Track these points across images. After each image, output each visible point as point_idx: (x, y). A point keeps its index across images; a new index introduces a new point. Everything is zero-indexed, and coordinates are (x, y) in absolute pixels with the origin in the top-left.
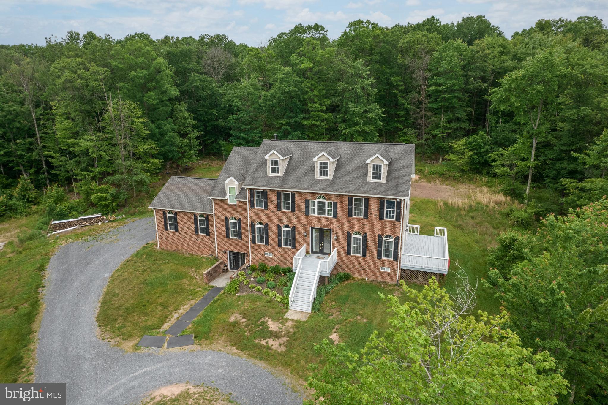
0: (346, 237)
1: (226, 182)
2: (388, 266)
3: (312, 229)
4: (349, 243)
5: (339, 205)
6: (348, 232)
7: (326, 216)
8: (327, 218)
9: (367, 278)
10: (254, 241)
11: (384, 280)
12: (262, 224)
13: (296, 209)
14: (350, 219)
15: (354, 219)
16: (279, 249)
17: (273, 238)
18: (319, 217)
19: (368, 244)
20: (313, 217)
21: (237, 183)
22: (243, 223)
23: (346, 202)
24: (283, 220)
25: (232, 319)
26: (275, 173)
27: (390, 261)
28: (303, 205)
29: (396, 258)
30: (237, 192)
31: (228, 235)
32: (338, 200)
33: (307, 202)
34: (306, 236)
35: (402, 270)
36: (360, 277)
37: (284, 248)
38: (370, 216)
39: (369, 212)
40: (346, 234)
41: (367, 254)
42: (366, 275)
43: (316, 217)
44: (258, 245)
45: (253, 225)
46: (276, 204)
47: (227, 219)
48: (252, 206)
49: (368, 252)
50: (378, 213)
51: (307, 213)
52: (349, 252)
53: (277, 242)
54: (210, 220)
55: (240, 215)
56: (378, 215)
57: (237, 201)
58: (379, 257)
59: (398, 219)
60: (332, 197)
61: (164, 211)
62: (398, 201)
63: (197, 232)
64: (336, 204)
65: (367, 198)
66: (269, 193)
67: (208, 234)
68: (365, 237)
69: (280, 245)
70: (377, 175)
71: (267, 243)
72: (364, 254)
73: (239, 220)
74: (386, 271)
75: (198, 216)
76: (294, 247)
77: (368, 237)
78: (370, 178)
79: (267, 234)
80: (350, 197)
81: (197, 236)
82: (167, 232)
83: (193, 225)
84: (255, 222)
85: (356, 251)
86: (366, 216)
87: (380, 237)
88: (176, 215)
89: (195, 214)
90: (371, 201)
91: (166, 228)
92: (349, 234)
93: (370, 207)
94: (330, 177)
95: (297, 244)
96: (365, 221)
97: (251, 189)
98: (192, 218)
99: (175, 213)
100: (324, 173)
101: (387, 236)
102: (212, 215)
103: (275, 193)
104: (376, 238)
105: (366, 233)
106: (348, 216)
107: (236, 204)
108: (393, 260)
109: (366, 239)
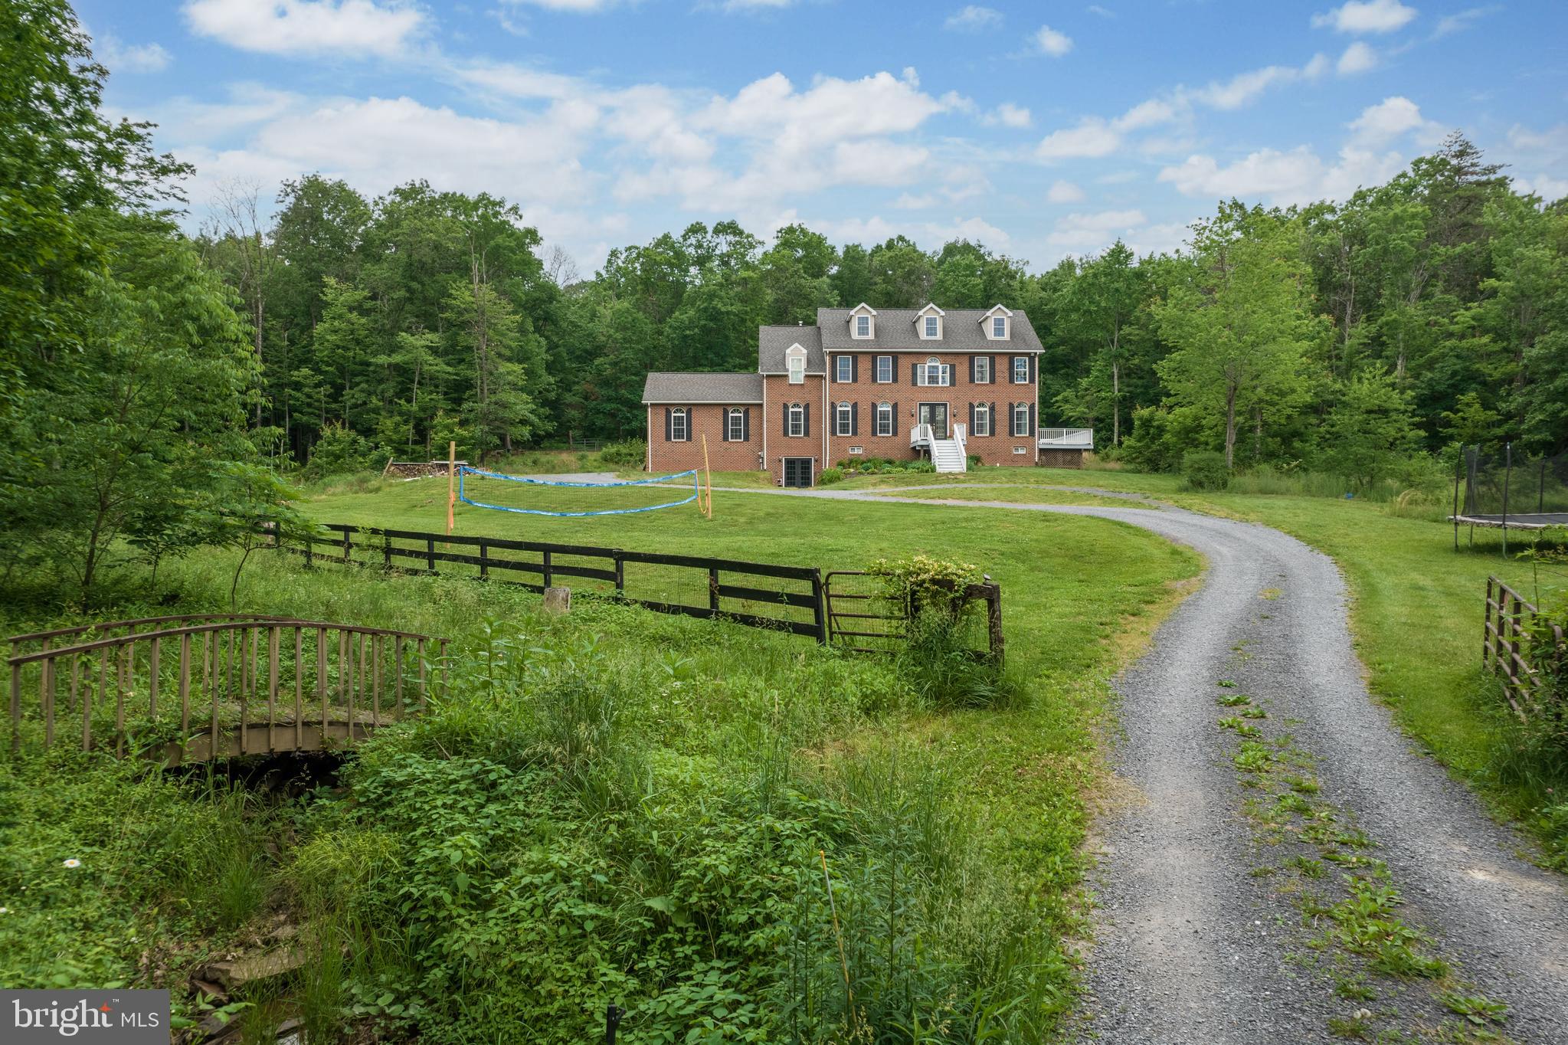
0: (968, 411)
1: (788, 351)
2: (1023, 447)
3: (921, 404)
4: (972, 419)
6: (970, 403)
7: (940, 384)
9: (998, 465)
10: (833, 432)
11: (1019, 465)
14: (972, 385)
16: (874, 439)
17: (865, 425)
19: (997, 417)
20: (923, 387)
21: (805, 351)
22: (812, 410)
23: (966, 362)
27: (1026, 438)
28: (910, 372)
29: (1032, 433)
30: (804, 364)
31: (786, 434)
32: (956, 361)
33: (914, 366)
34: (912, 416)
35: (1041, 450)
36: (989, 465)
37: (880, 437)
38: (998, 380)
39: (997, 374)
40: (967, 406)
41: (997, 431)
42: (996, 460)
45: (833, 406)
46: (870, 373)
47: (786, 407)
48: (834, 380)
49: (998, 429)
51: (914, 383)
53: (869, 429)
54: (752, 413)
55: (810, 398)
56: (1008, 378)
57: (807, 376)
58: (1011, 434)
59: (1032, 380)
60: (949, 358)
61: (667, 407)
62: (1032, 358)
63: (725, 438)
64: (953, 367)
65: (992, 356)
66: (860, 358)
67: (747, 438)
68: (992, 409)
69: (874, 433)
70: (999, 331)
71: (855, 433)
72: (992, 433)
73: (807, 407)
74: (1021, 452)
75: (730, 409)
76: (895, 433)
77: (997, 408)
78: (991, 335)
79: (855, 419)
80: (972, 356)
81: (725, 444)
82: (668, 444)
83: (721, 427)
84: (838, 404)
85: (981, 430)
86: (993, 381)
87: (1011, 406)
88: (689, 413)
89: (725, 407)
90: (998, 360)
91: (668, 438)
92: (972, 406)
93: (997, 367)
94: (939, 336)
95: (900, 429)
96: (992, 388)
97: (834, 355)
98: (720, 412)
99: (690, 408)
100: (931, 331)
101: (1019, 405)
102: (761, 405)
103: (870, 358)
104: (1007, 408)
105: (993, 403)
106: (970, 383)
107: (802, 382)
108: (1030, 436)
109: (995, 410)
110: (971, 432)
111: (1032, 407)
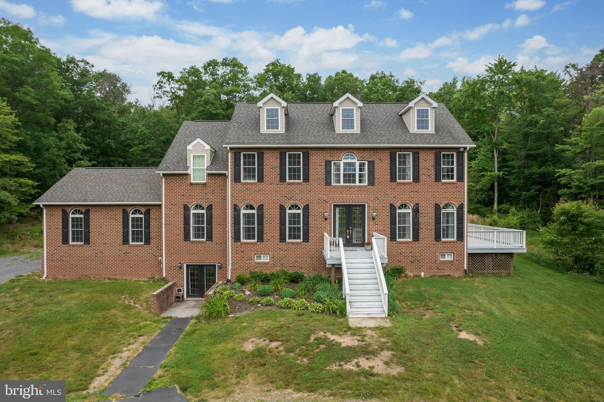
0: (388, 213)
1: (189, 147)
2: (450, 253)
3: (335, 206)
4: (393, 222)
5: (376, 166)
6: (391, 205)
7: (357, 183)
8: (359, 187)
9: (423, 274)
10: (236, 238)
11: (446, 274)
12: (252, 208)
13: (311, 177)
14: (393, 184)
15: (400, 184)
16: (282, 245)
17: (271, 230)
18: (346, 187)
19: (421, 220)
20: (338, 187)
21: (208, 147)
22: (215, 212)
23: (387, 161)
24: (289, 196)
25: (249, 347)
26: (273, 128)
27: (453, 242)
28: (323, 170)
29: (461, 237)
30: (207, 162)
31: (187, 237)
32: (375, 157)
33: (328, 164)
34: (326, 219)
35: (470, 255)
36: (411, 274)
37: (289, 243)
38: (422, 177)
39: (421, 172)
40: (388, 208)
41: (421, 236)
42: (420, 269)
43: (342, 187)
44: (244, 243)
45: (236, 209)
46: (278, 171)
47: (186, 209)
48: (237, 179)
49: (422, 233)
50: (432, 172)
51: (328, 183)
53: (277, 235)
54: (153, 215)
55: (212, 199)
56: (433, 176)
57: (209, 175)
58: (438, 238)
59: (461, 178)
60: (367, 154)
61: (64, 209)
62: (460, 152)
63: (125, 241)
64: (371, 164)
65: (416, 152)
66: (267, 155)
67: (148, 241)
68: (416, 211)
69: (282, 239)
70: (422, 123)
71: (261, 239)
72: (416, 237)
73: (210, 208)
74: (448, 258)
75: (130, 210)
76: (306, 239)
77: (421, 209)
78: (413, 128)
79: (261, 223)
80: (393, 151)
81: (125, 248)
82: (65, 248)
83: (120, 229)
84: (242, 206)
85: (403, 234)
86: (416, 178)
87: (437, 208)
88: (87, 214)
89: (124, 209)
90: (423, 156)
91: (65, 240)
92: (393, 208)
93: (422, 164)
94: (357, 129)
95: (311, 234)
96: (415, 187)
97: (236, 152)
98: (119, 214)
99: (87, 210)
100: (348, 123)
101: (446, 206)
102: (160, 206)
103: (277, 154)
104: (432, 210)
105: (417, 204)
106: (391, 181)
107: (205, 182)
108: (458, 240)
109: (418, 212)
110: (393, 238)
111: (460, 209)
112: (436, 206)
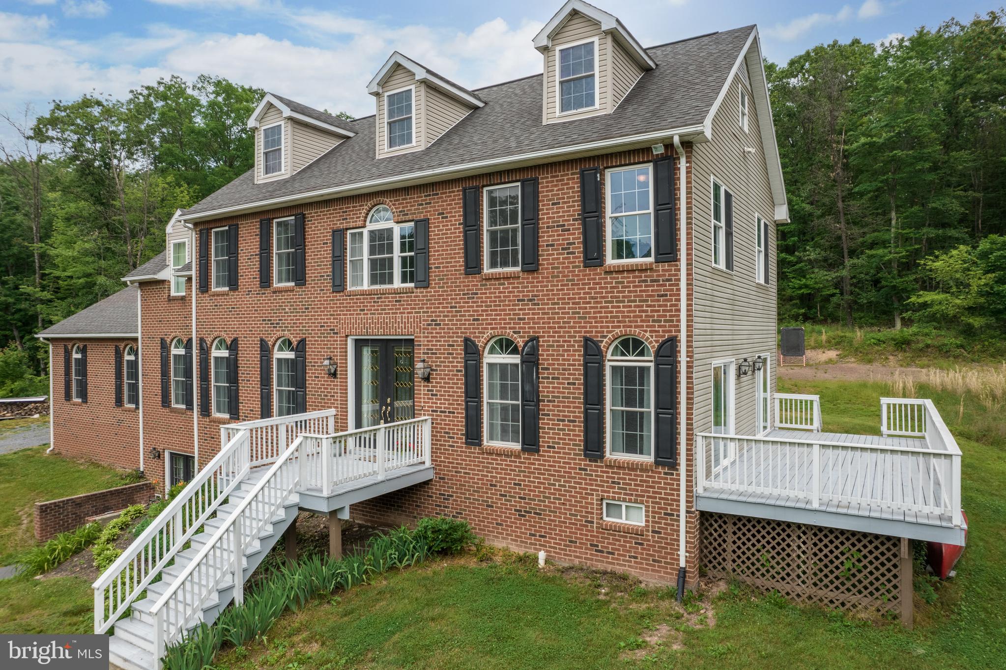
0: (461, 366)
1: (169, 228)
2: (635, 501)
3: (360, 344)
4: (473, 391)
5: (434, 231)
6: (467, 340)
7: (397, 284)
8: (399, 294)
9: (542, 555)
10: (205, 407)
11: (619, 569)
12: (224, 344)
13: (309, 273)
14: (474, 280)
15: (490, 279)
18: (373, 295)
19: (546, 388)
20: (356, 294)
23: (457, 214)
24: (275, 320)
26: (273, 171)
27: (643, 468)
28: (329, 254)
29: (667, 454)
31: (166, 400)
34: (334, 376)
35: (709, 522)
36: (518, 550)
38: (545, 256)
39: (545, 238)
40: (460, 350)
41: (545, 438)
42: (540, 537)
43: (366, 293)
44: (215, 421)
45: (202, 348)
47: (164, 346)
48: (205, 287)
50: (576, 237)
52: (473, 435)
53: (258, 407)
56: (578, 249)
58: (592, 449)
59: (664, 250)
60: (412, 204)
61: (67, 345)
62: (662, 161)
63: (119, 400)
64: (425, 227)
65: (530, 178)
66: (243, 231)
68: (531, 359)
69: (265, 415)
70: (578, 90)
71: (235, 412)
72: (532, 440)
73: (190, 346)
74: (630, 518)
75: (124, 348)
77: (545, 356)
78: (550, 109)
79: (236, 380)
80: (468, 186)
81: (119, 412)
82: (69, 406)
83: (114, 379)
84: (211, 342)
85: (503, 428)
86: (530, 261)
87: (591, 350)
88: (84, 352)
89: (117, 346)
90: (548, 189)
91: (69, 395)
92: (472, 350)
93: (547, 214)
94: (417, 142)
96: (529, 285)
97: (203, 228)
98: (110, 354)
99: (85, 346)
101: (625, 346)
104: (577, 358)
105: (532, 339)
106: (467, 274)
107: (184, 294)
108: (657, 463)
109: (537, 364)
110: (471, 436)
111: (665, 355)
112: (586, 347)
